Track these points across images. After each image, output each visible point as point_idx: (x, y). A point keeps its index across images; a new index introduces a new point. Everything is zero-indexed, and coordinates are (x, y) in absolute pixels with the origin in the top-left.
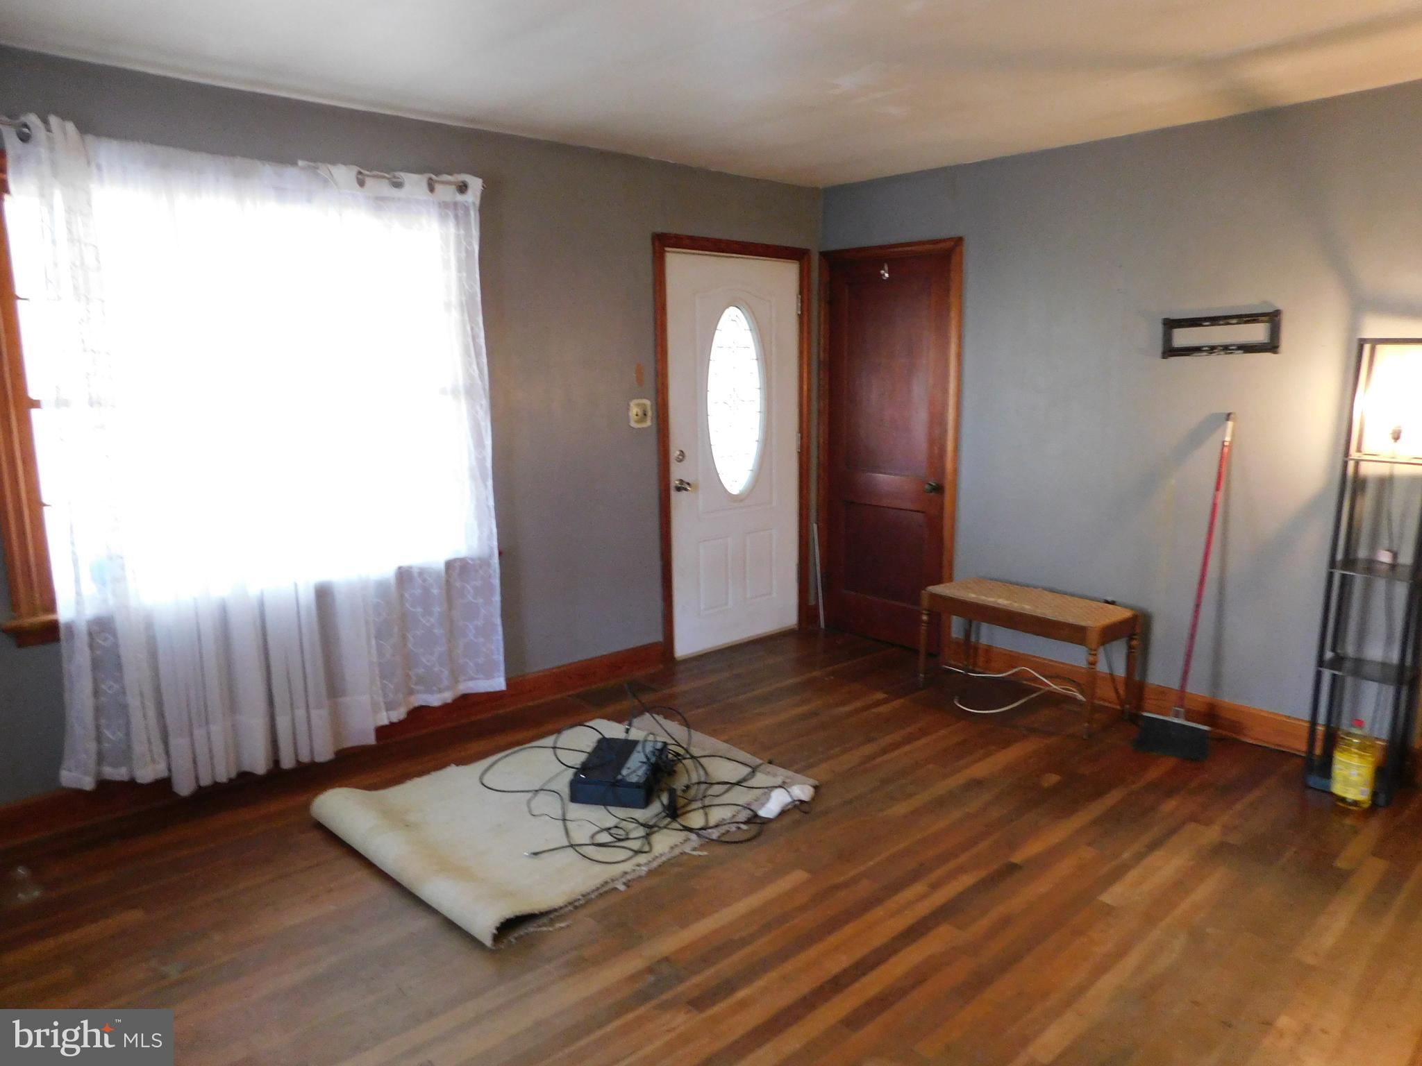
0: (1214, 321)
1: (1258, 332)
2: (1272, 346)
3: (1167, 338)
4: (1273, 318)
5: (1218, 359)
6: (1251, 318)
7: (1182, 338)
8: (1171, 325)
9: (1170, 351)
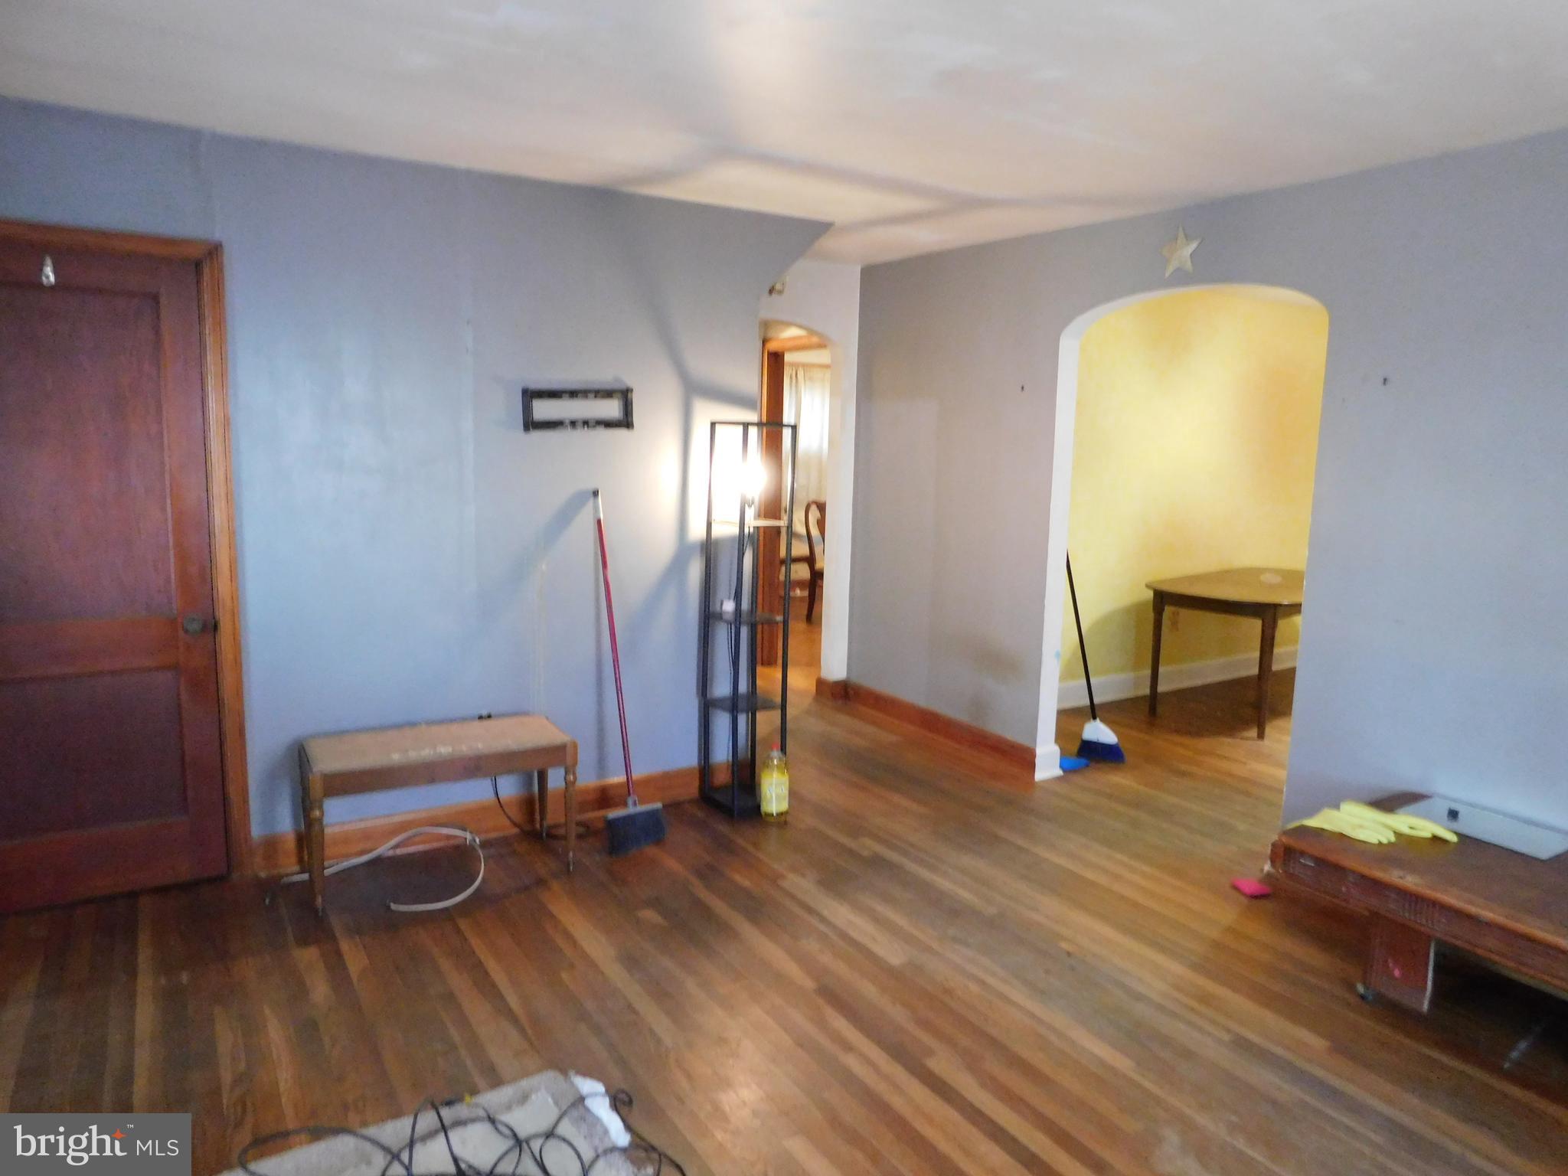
0: (573, 394)
1: (612, 409)
2: (626, 422)
3: (527, 410)
4: (625, 396)
5: (581, 435)
6: (608, 394)
7: (543, 409)
8: (530, 395)
9: (531, 424)
